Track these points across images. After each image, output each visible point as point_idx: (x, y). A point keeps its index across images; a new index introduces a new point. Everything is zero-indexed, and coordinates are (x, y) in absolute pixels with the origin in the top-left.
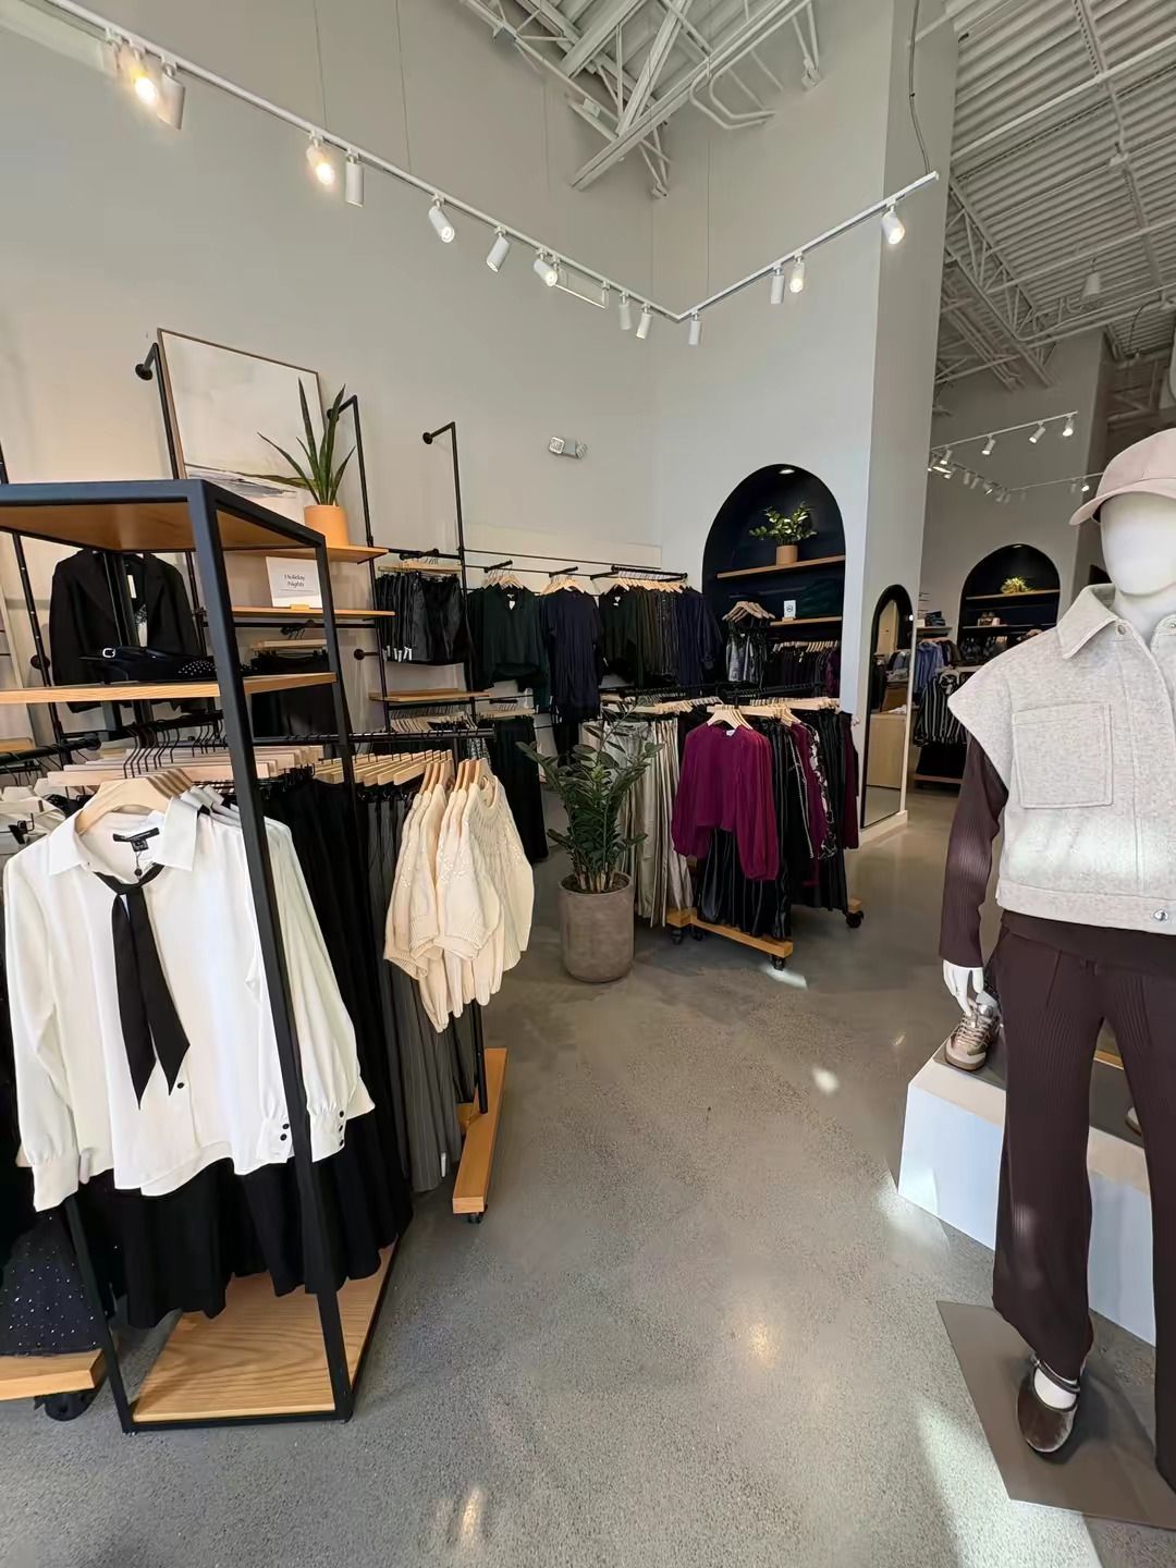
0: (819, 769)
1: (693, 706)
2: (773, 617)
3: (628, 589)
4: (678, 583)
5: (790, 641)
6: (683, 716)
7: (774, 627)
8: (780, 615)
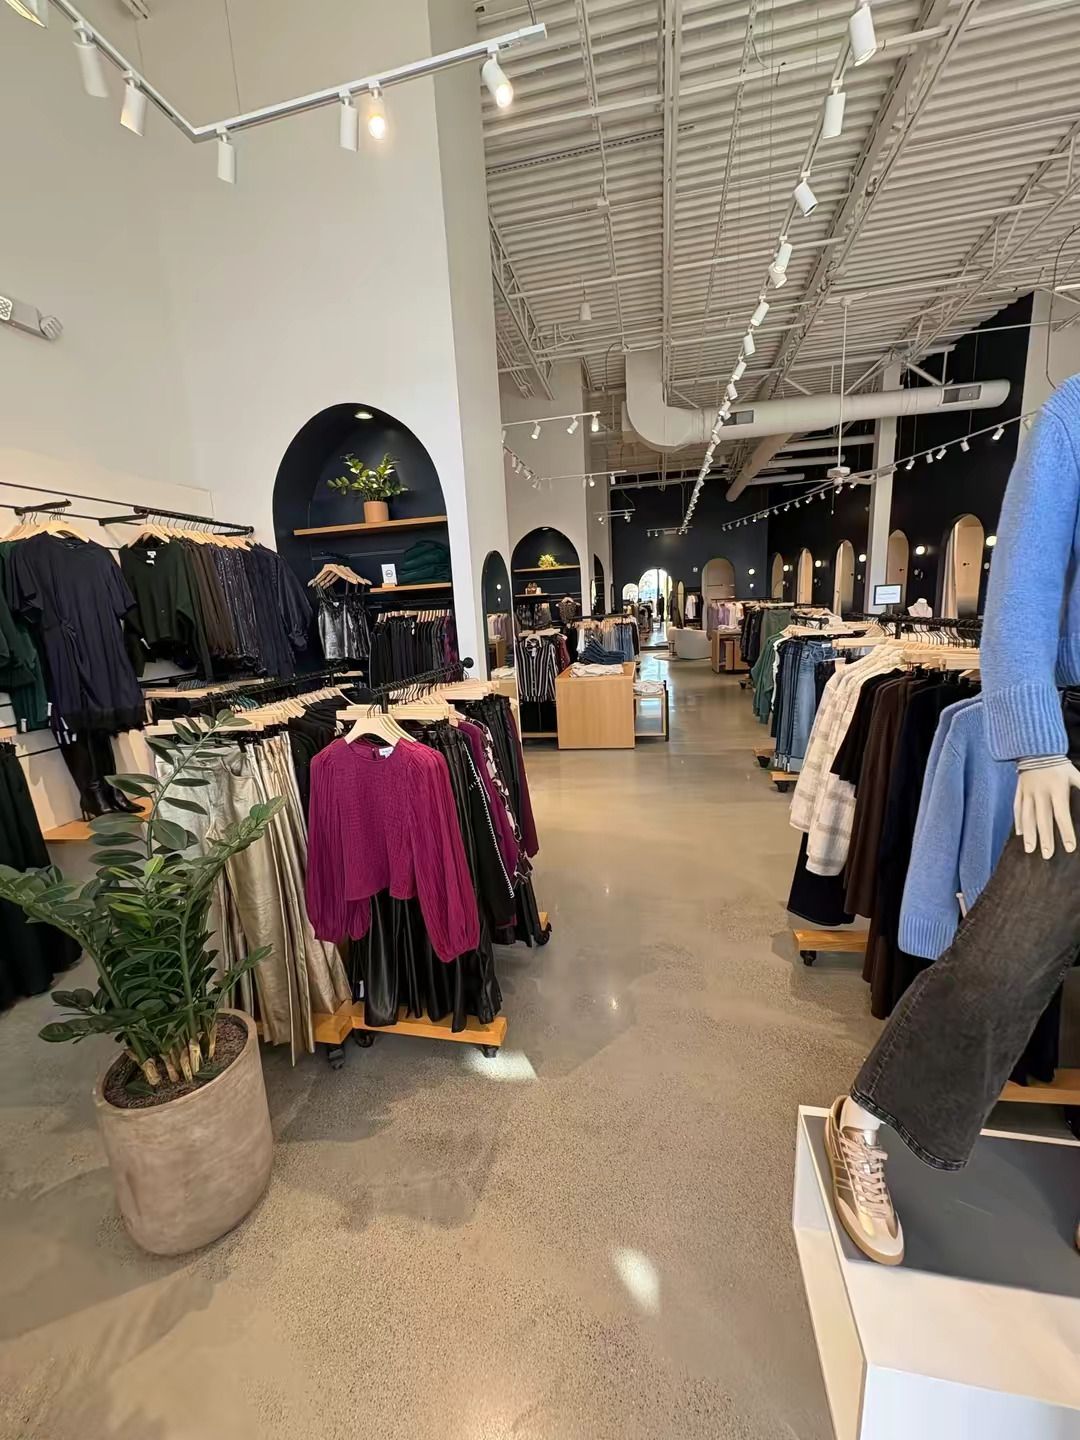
0: (498, 776)
1: (305, 707)
2: (370, 583)
3: (168, 541)
4: (243, 539)
5: (398, 610)
6: (293, 726)
7: (375, 595)
8: (379, 581)
